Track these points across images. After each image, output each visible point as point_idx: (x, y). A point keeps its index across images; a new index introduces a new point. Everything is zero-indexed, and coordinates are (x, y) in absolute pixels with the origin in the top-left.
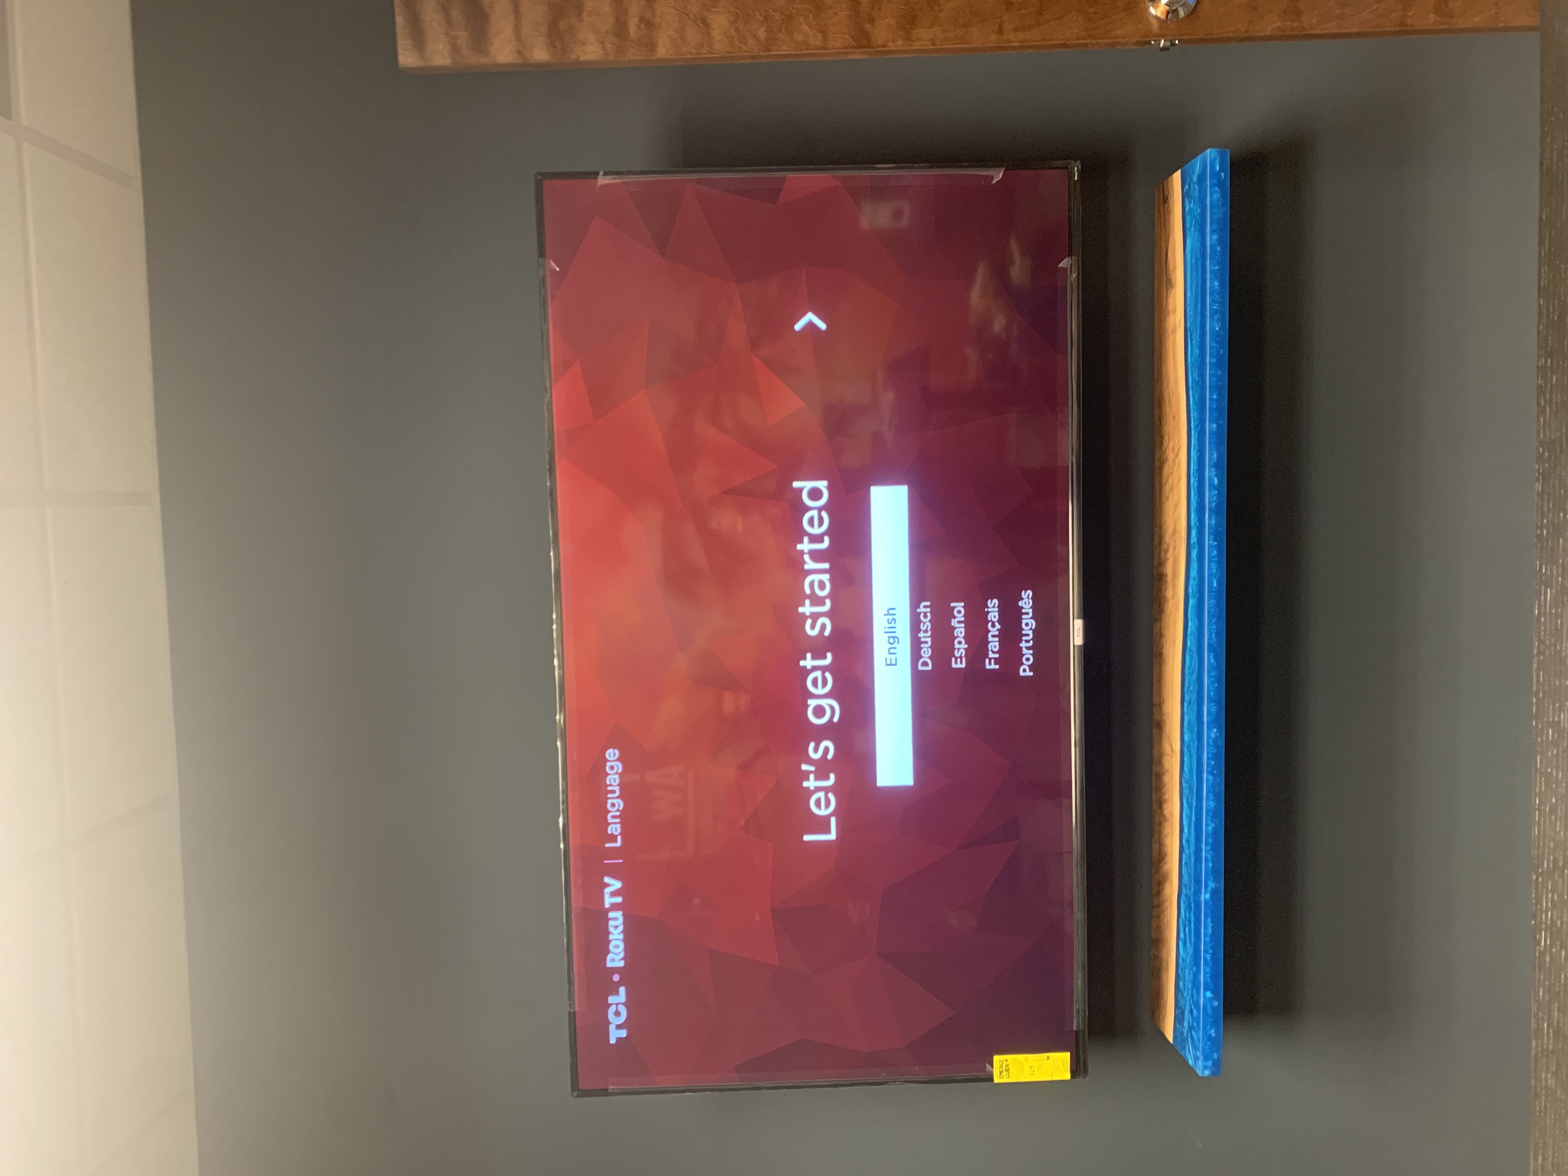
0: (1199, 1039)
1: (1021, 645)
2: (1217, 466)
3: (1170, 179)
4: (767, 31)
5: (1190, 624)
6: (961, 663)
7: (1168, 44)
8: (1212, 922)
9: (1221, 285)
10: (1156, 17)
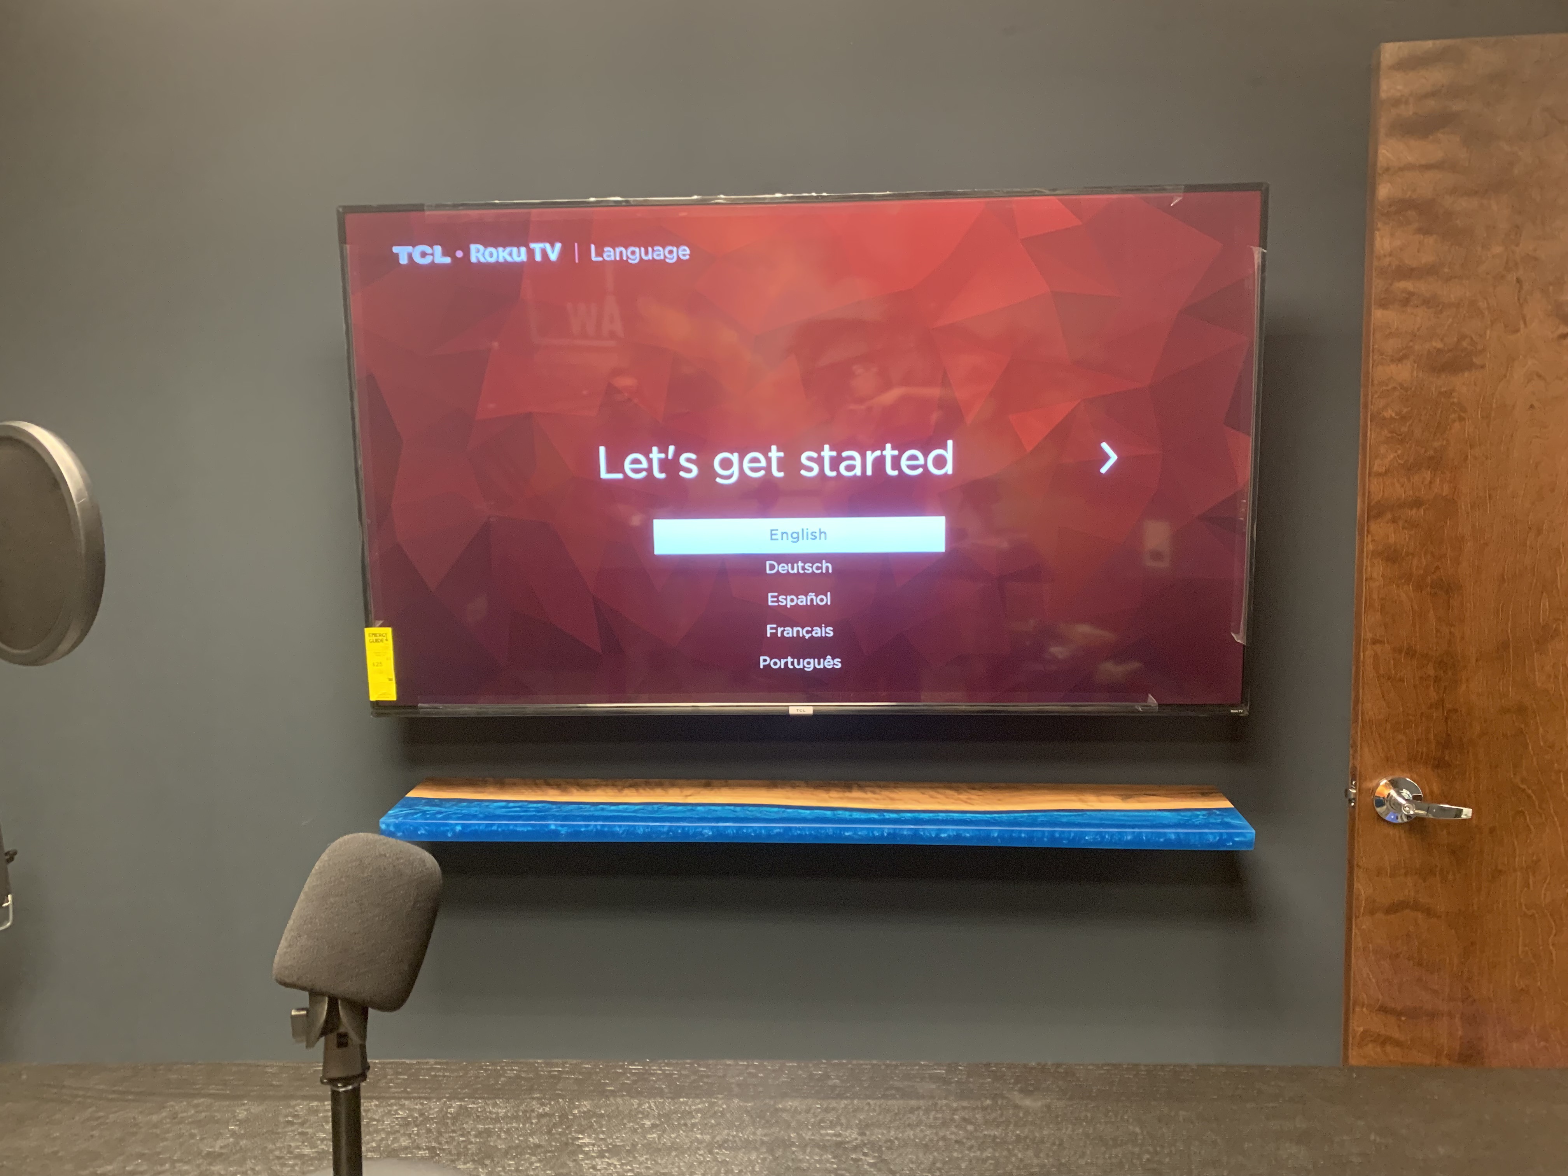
0: (416, 819)
1: (789, 657)
2: (958, 836)
3: (1224, 798)
4: (1392, 418)
5: (808, 812)
6: (773, 602)
7: (1352, 796)
8: (528, 831)
9: (1128, 842)
10: (1378, 785)
